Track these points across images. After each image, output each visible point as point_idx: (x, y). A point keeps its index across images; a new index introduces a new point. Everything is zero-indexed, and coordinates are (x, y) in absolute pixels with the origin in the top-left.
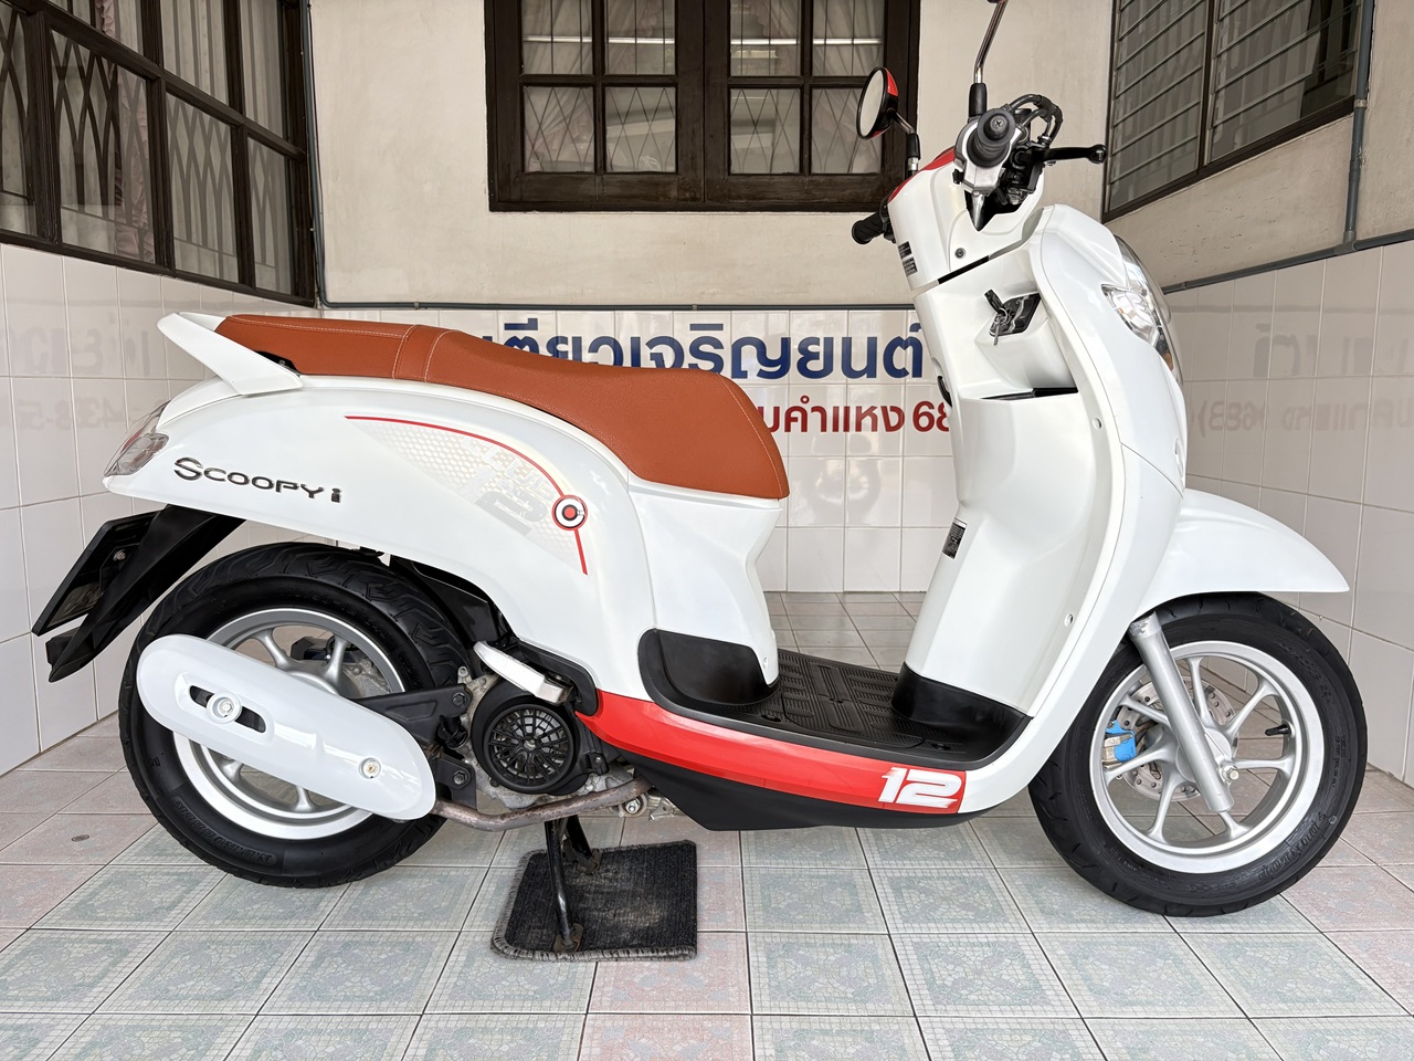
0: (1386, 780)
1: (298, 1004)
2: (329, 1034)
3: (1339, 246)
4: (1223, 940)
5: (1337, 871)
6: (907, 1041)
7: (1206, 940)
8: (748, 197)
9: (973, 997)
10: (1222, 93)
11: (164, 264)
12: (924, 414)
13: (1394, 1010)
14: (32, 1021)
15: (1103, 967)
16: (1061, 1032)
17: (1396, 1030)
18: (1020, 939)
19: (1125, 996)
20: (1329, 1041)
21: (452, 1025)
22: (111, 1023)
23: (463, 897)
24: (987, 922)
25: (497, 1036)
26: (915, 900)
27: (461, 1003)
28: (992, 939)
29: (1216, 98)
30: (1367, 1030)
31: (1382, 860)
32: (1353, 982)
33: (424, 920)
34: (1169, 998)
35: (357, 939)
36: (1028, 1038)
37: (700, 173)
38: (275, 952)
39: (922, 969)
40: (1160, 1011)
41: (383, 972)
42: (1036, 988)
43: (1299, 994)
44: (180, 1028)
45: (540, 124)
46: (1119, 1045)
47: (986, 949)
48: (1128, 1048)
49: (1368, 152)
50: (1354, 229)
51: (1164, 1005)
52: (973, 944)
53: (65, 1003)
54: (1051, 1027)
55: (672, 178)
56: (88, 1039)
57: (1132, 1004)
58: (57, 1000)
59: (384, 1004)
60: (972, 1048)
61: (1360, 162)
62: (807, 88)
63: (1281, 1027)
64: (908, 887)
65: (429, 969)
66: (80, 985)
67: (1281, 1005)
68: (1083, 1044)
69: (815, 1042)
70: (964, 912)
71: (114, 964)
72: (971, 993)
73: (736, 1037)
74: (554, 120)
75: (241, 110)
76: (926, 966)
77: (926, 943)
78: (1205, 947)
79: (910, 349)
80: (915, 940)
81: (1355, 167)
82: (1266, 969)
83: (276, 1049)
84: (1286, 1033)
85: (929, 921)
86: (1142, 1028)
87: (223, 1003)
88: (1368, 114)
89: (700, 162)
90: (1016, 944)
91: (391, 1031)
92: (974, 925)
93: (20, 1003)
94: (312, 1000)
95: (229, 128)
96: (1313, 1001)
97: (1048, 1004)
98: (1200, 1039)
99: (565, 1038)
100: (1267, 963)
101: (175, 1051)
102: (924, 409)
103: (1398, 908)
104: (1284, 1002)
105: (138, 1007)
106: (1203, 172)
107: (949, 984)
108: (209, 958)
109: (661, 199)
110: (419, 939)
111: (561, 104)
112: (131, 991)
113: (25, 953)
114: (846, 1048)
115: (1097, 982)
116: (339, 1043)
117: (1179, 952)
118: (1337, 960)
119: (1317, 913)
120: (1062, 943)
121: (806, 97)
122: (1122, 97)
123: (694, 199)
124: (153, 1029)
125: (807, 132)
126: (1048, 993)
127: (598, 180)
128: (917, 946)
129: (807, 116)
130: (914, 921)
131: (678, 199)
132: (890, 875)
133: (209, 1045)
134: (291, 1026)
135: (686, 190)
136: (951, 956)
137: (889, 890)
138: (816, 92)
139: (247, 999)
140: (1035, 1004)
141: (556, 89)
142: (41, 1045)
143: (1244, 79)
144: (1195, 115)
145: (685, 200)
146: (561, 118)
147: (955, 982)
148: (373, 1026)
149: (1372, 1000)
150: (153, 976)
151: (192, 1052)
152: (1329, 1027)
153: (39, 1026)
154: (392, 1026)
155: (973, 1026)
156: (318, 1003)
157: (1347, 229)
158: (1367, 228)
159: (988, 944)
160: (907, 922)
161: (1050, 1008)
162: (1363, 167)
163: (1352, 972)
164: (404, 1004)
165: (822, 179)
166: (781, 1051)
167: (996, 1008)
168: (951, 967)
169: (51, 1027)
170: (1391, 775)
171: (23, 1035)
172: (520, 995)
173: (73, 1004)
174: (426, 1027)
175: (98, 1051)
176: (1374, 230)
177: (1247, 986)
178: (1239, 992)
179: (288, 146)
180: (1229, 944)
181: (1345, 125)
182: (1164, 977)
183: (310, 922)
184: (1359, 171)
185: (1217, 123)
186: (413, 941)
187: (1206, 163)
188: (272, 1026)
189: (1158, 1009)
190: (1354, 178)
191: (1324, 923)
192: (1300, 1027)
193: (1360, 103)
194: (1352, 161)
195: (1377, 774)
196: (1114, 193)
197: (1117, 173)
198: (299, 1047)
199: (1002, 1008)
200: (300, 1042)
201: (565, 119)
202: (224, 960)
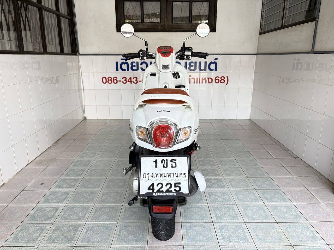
0: (312, 169)
1: (93, 221)
2: (100, 227)
3: (310, 52)
4: (274, 206)
5: (298, 190)
6: (211, 228)
7: (270, 206)
8: (177, 28)
9: (224, 218)
10: (288, 9)
11: (45, 51)
12: (217, 79)
13: (305, 221)
14: (42, 225)
15: (250, 212)
16: (241, 225)
17: (305, 225)
18: (234, 206)
19: (253, 218)
20: (292, 227)
21: (123, 225)
22: (57, 225)
23: (122, 197)
24: (227, 202)
25: (132, 227)
26: (213, 197)
27: (125, 220)
28: (228, 206)
29: (286, 10)
30: (300, 225)
31: (308, 187)
32: (298, 215)
33: (115, 203)
34: (262, 218)
35: (102, 207)
36: (234, 227)
37: (166, 23)
38: (87, 210)
39: (214, 212)
40: (260, 221)
41: (109, 214)
42: (236, 216)
43: (287, 217)
44: (71, 226)
45: (128, 10)
46: (251, 228)
47: (227, 208)
48: (253, 229)
49: (318, 31)
50: (314, 48)
51: (261, 220)
52: (224, 207)
53: (47, 221)
54: (239, 224)
55: (160, 24)
56: (54, 229)
57: (255, 219)
58: (46, 220)
59: (110, 221)
60: (223, 229)
61: (316, 33)
62: (191, 2)
63: (283, 224)
64: (212, 194)
65: (117, 213)
66: (50, 217)
67: (284, 220)
68: (245, 228)
69: (193, 228)
70: (223, 200)
71: (55, 212)
72: (224, 217)
73: (178, 227)
74: (131, 9)
75: (59, 11)
76: (215, 212)
77: (215, 207)
78: (270, 207)
79: (214, 64)
80: (213, 206)
81: (315, 34)
82: (281, 212)
83: (91, 230)
84: (284, 226)
85: (216, 202)
86: (256, 224)
87: (79, 221)
88: (319, 22)
89: (166, 20)
90: (233, 207)
91: (112, 226)
92: (225, 203)
93: (39, 221)
94: (96, 220)
95: (56, 15)
96: (290, 219)
97: (238, 220)
98: (267, 227)
99: (145, 228)
100: (282, 210)
101: (71, 231)
102: (217, 78)
103: (310, 199)
104: (284, 219)
105: (62, 222)
106: (282, 27)
107: (220, 216)
108: (74, 211)
109: (157, 29)
110: (115, 207)
111: (133, 5)
112: (60, 218)
113: (37, 210)
114: (199, 229)
115: (248, 215)
116: (102, 229)
117: (265, 208)
118: (296, 210)
119: (293, 200)
120: (242, 207)
121: (191, 4)
122: (265, 5)
123: (164, 29)
124: (66, 226)
125: (191, 13)
126: (239, 217)
127: (142, 24)
128: (213, 207)
129: (191, 9)
130: (213, 202)
131: (161, 29)
132: (208, 191)
133: (78, 230)
134: (93, 225)
135: (162, 27)
136: (220, 210)
137: (208, 195)
138: (193, 3)
139: (83, 220)
140: (236, 220)
141: (132, 2)
142: (45, 230)
143: (293, 7)
144: (281, 13)
145: (162, 29)
146: (133, 9)
147: (221, 215)
148: (108, 225)
149: (302, 219)
150: (64, 215)
151: (75, 231)
152: (292, 224)
153: (44, 226)
154: (112, 225)
155: (224, 225)
156: (97, 220)
157: (312, 48)
158: (316, 49)
159: (227, 207)
160: (211, 202)
161: (239, 220)
162: (317, 34)
163: (299, 213)
164: (114, 221)
165: (194, 24)
166: (187, 230)
167: (228, 221)
168: (220, 212)
169: (46, 226)
170: (313, 167)
171: (41, 228)
172: (136, 219)
173: (49, 221)
174: (119, 226)
175: (56, 231)
176: (318, 49)
177: (277, 215)
178: (276, 217)
179: (69, 17)
180: (275, 207)
181: (313, 23)
182: (261, 214)
183: (93, 203)
184: (316, 35)
185: (286, 16)
186: (114, 207)
187: (283, 25)
188: (89, 225)
189: (259, 220)
190: (315, 37)
191: (294, 202)
192: (287, 224)
193: (317, 20)
194: (314, 33)
195: (310, 167)
196: (263, 27)
197: (264, 23)
198: (95, 230)
199: (230, 221)
200: (95, 229)
201: (134, 9)
202: (77, 211)
